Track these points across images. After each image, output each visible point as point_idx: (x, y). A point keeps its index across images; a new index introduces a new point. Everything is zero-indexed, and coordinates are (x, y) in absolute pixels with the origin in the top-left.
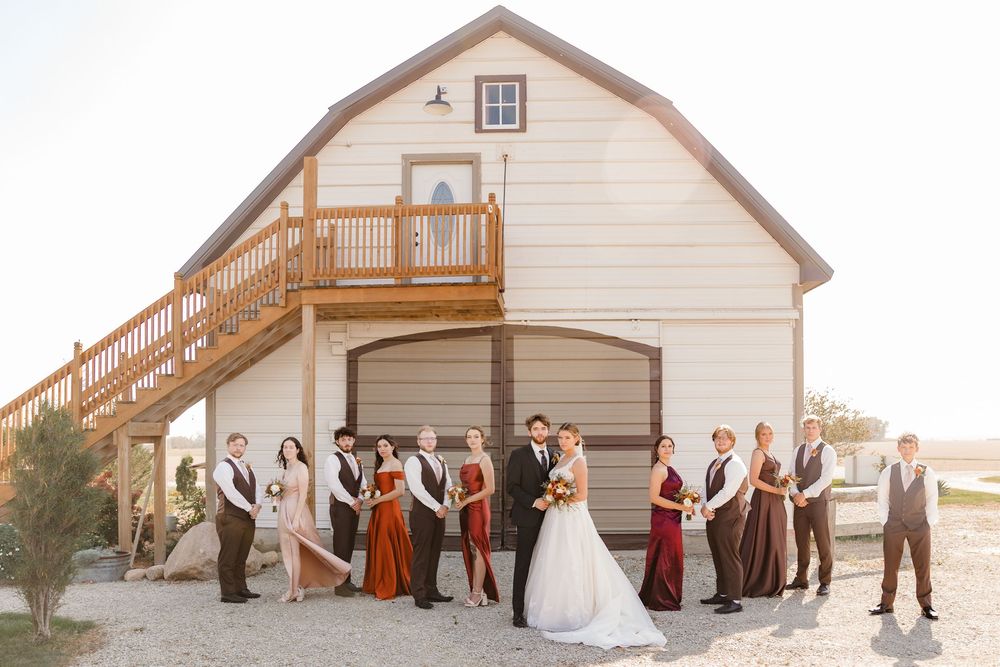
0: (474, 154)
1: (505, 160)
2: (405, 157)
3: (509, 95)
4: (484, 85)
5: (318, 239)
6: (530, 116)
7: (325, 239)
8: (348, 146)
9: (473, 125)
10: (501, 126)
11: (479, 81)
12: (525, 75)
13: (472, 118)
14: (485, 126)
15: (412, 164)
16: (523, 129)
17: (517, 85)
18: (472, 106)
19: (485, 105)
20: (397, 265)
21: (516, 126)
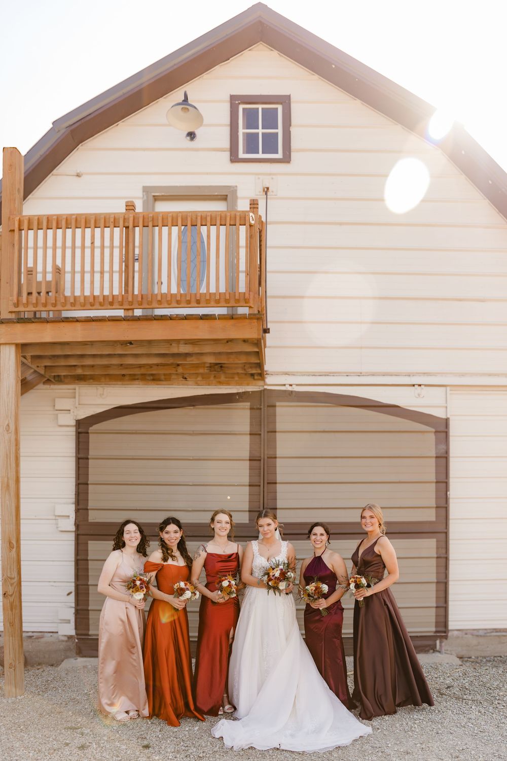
0: (229, 187)
1: (266, 194)
2: (146, 190)
3: (270, 120)
4: (241, 107)
5: (39, 283)
6: (294, 144)
7: (48, 283)
8: (78, 175)
9: (228, 154)
10: (260, 155)
11: (235, 101)
12: (290, 96)
13: (226, 144)
14: (242, 155)
15: (156, 199)
16: (287, 159)
17: (280, 108)
18: (226, 131)
19: (242, 131)
21: (279, 155)
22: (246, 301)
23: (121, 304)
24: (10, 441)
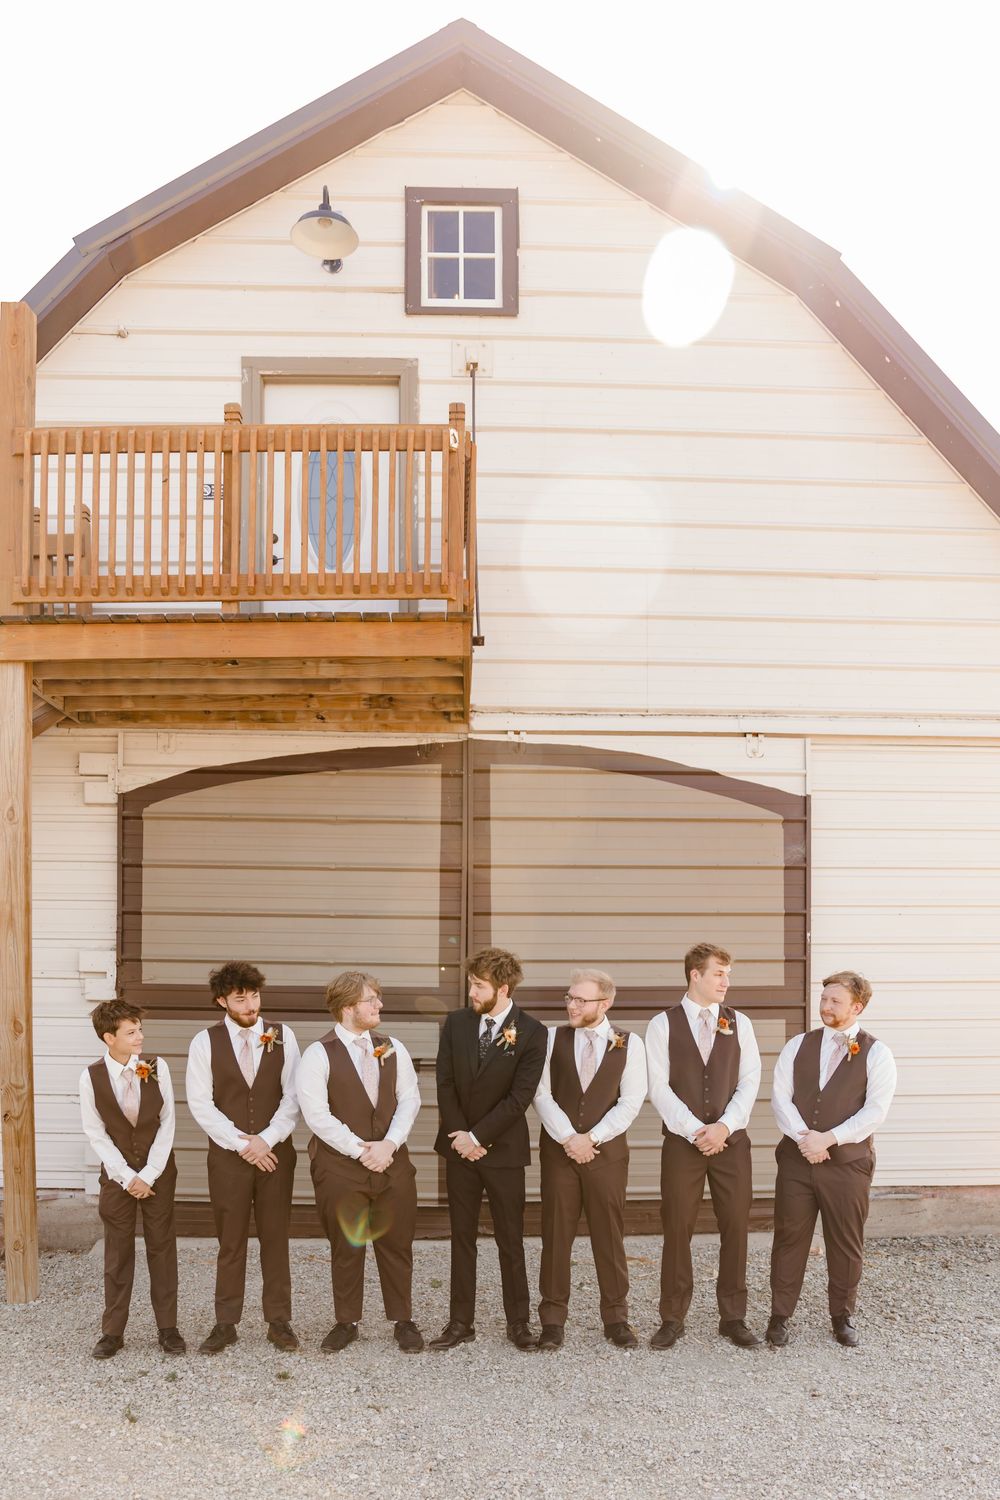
0: (404, 360)
1: (473, 375)
2: (248, 363)
3: (479, 234)
4: (426, 210)
5: (51, 539)
6: (525, 282)
7: (69, 539)
8: (120, 335)
9: (401, 298)
10: (459, 301)
11: (414, 198)
12: (516, 191)
13: (398, 280)
14: (427, 301)
15: (267, 380)
16: (510, 309)
17: (498, 212)
18: (398, 255)
19: (426, 255)
20: (227, 568)
21: (496, 302)
22: (443, 589)
23: (218, 591)
24: (15, 838)
